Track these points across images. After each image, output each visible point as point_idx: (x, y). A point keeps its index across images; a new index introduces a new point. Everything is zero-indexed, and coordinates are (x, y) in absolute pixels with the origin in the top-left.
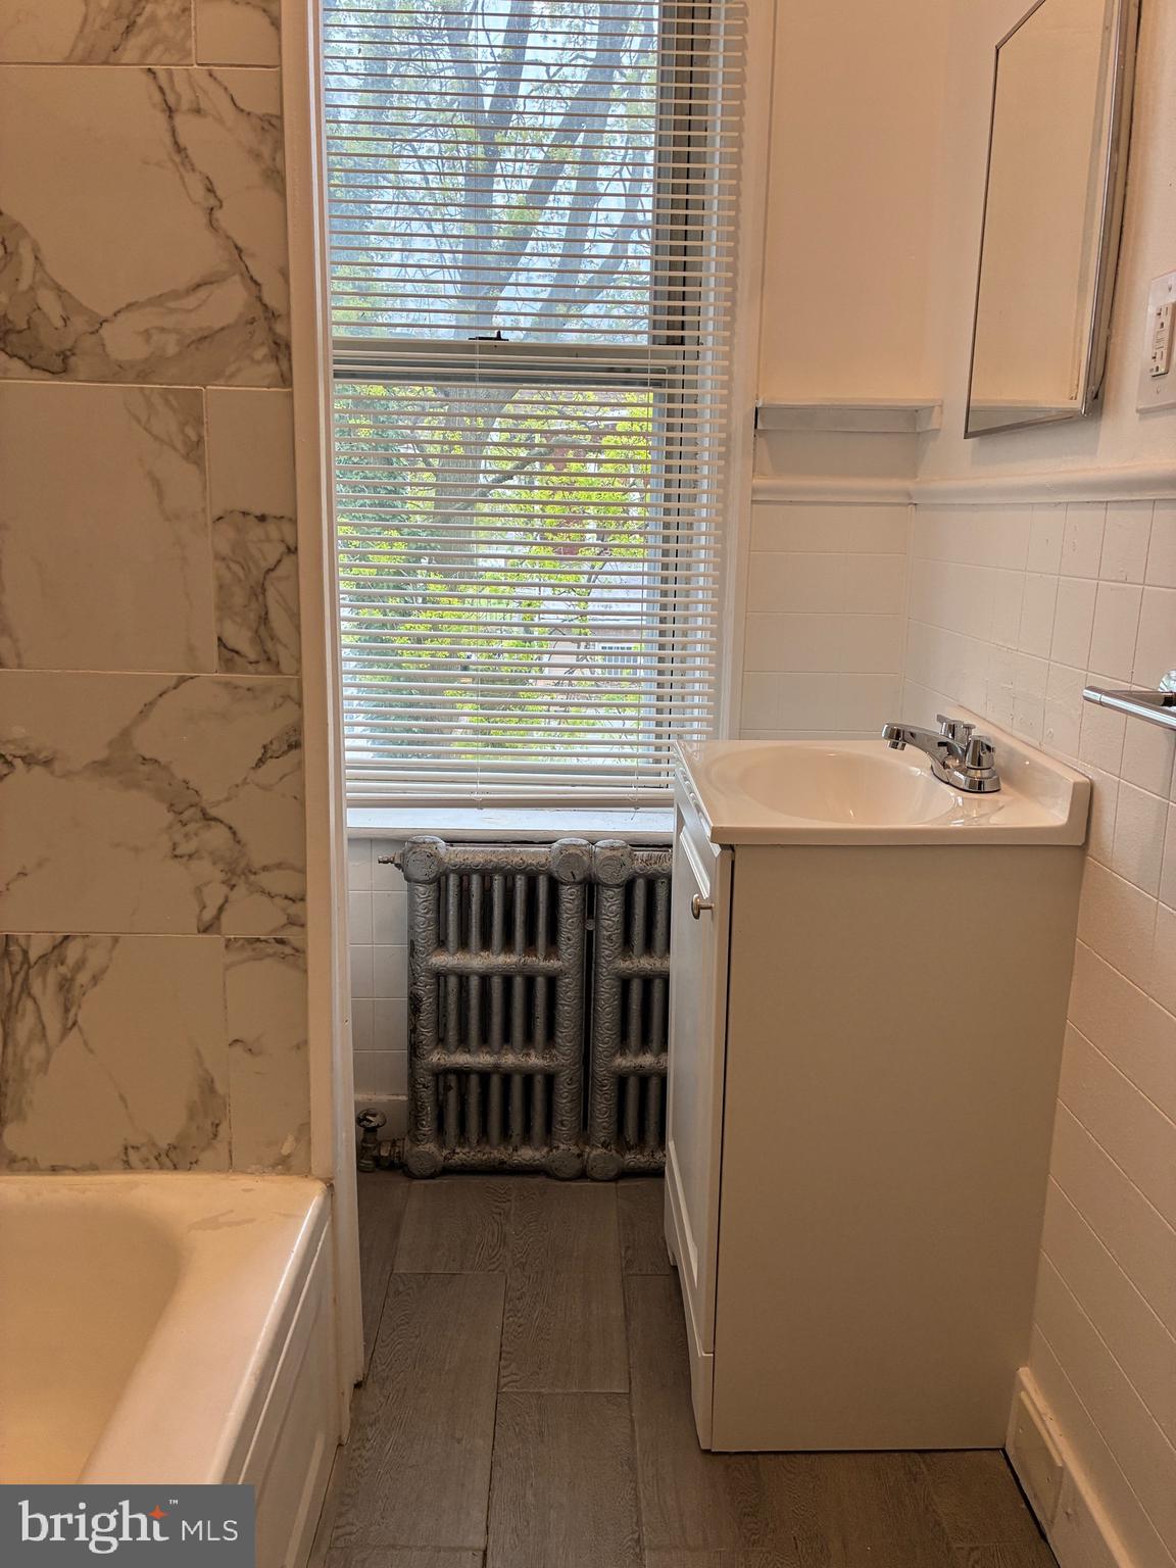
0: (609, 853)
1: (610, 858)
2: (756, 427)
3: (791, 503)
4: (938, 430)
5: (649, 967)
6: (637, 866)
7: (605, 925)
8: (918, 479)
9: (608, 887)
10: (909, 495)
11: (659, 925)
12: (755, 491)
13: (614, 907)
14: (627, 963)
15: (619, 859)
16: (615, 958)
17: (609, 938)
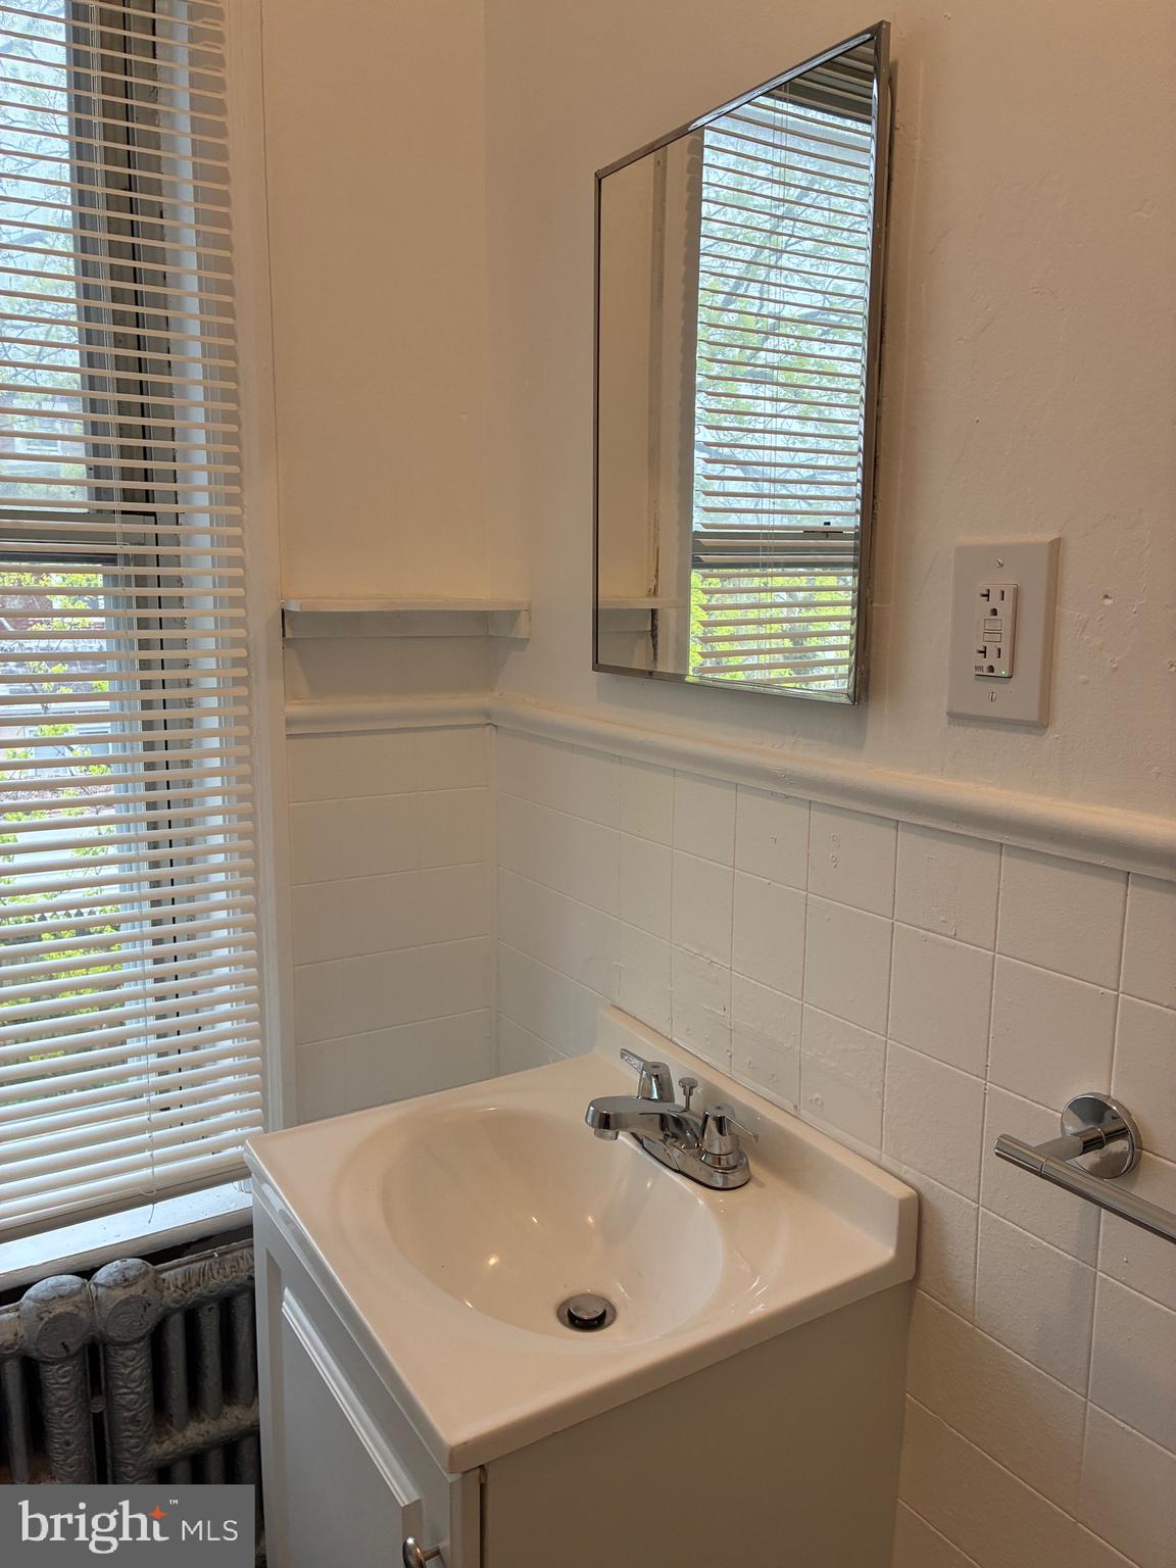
0: (120, 1294)
1: (126, 1302)
2: (284, 635)
3: (339, 734)
4: (528, 640)
5: (201, 1439)
6: (171, 1297)
7: (123, 1402)
8: (496, 694)
9: (125, 1345)
10: (487, 714)
11: (209, 1372)
12: (289, 722)
13: (138, 1372)
14: (165, 1446)
15: (137, 1298)
16: (146, 1443)
17: (134, 1420)
